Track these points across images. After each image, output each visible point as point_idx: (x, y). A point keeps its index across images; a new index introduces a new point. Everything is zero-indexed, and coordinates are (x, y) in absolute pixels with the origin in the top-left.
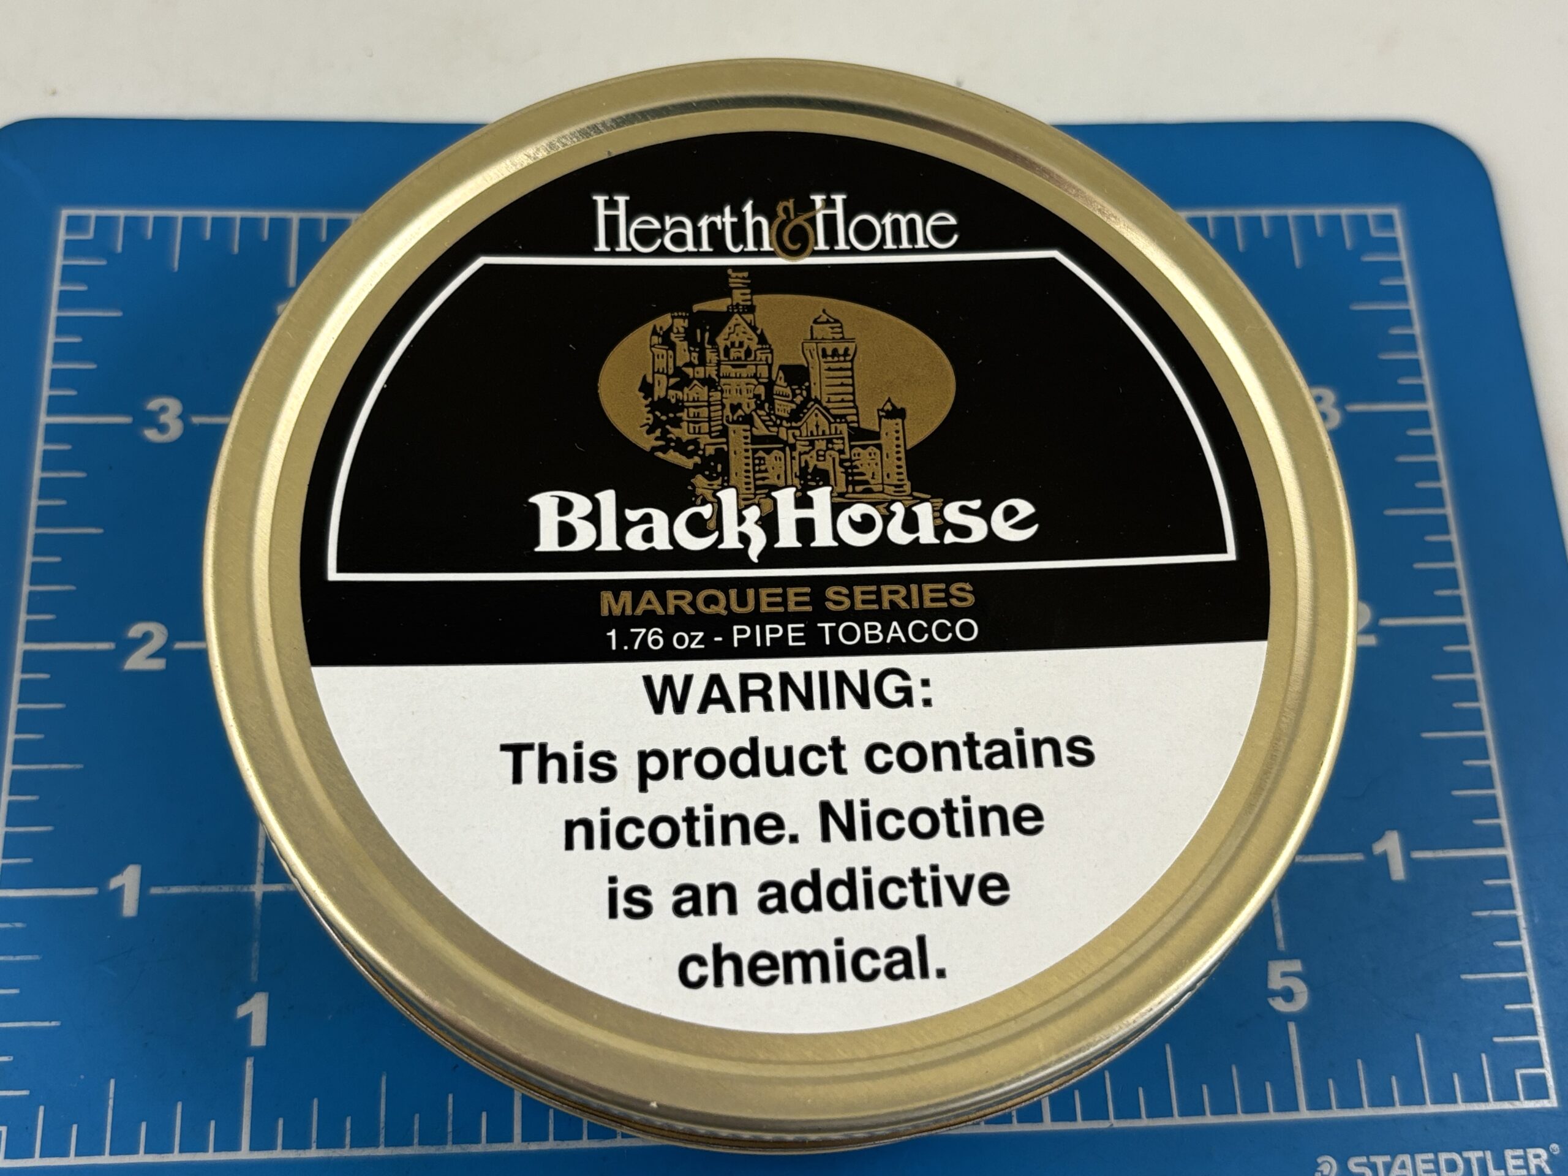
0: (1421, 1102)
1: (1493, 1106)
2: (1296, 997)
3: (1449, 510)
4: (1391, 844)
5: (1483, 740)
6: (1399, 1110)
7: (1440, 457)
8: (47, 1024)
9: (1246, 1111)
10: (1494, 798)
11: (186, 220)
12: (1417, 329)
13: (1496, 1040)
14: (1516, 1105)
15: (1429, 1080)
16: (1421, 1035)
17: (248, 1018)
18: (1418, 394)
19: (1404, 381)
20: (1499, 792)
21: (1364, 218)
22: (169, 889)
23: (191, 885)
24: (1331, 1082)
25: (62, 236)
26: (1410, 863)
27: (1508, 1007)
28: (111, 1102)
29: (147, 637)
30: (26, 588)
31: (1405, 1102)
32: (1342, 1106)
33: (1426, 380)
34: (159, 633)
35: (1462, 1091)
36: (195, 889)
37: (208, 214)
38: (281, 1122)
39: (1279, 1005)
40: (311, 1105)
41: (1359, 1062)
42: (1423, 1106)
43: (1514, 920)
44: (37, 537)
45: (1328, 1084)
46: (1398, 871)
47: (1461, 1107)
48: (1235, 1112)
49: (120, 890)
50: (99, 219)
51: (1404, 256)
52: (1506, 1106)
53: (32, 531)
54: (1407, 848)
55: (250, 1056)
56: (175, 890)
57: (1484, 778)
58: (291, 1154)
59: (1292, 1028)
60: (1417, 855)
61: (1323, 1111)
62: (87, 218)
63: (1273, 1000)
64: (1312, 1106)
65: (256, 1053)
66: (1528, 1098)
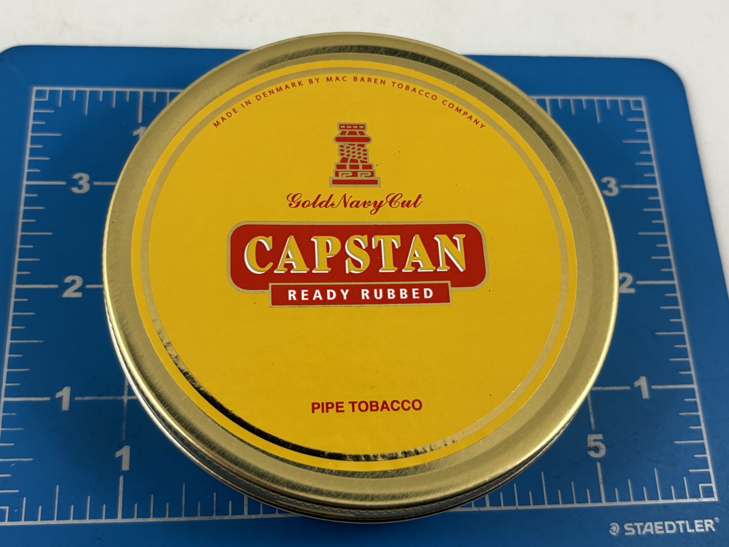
0: (657, 499)
1: (689, 500)
2: (600, 451)
3: (667, 233)
4: (642, 382)
5: (683, 336)
6: (647, 502)
7: (663, 209)
8: (27, 460)
9: (578, 502)
10: (688, 362)
11: (91, 92)
12: (652, 152)
13: (690, 471)
14: (699, 500)
15: (660, 489)
16: (657, 469)
17: (121, 457)
18: (653, 181)
19: (646, 175)
20: (690, 359)
21: (628, 102)
22: (84, 398)
23: (94, 396)
24: (616, 489)
25: (34, 99)
26: (651, 391)
27: (696, 456)
28: (57, 496)
29: (73, 282)
30: (17, 259)
31: (650, 499)
32: (621, 500)
33: (656, 175)
34: (79, 281)
35: (675, 494)
36: (96, 398)
37: (101, 90)
38: (136, 505)
39: (592, 454)
40: (150, 498)
41: (629, 480)
42: (658, 500)
43: (698, 417)
44: (22, 236)
45: (615, 490)
46: (646, 395)
47: (675, 501)
48: (573, 503)
49: (61, 398)
50: (50, 91)
51: (646, 119)
52: (695, 500)
53: (19, 233)
54: (650, 383)
55: (122, 475)
56: (87, 398)
57: (684, 353)
58: (141, 520)
59: (599, 465)
60: (654, 387)
61: (612, 502)
62: (45, 91)
63: (590, 452)
64: (607, 500)
65: (125, 473)
66: (705, 497)
